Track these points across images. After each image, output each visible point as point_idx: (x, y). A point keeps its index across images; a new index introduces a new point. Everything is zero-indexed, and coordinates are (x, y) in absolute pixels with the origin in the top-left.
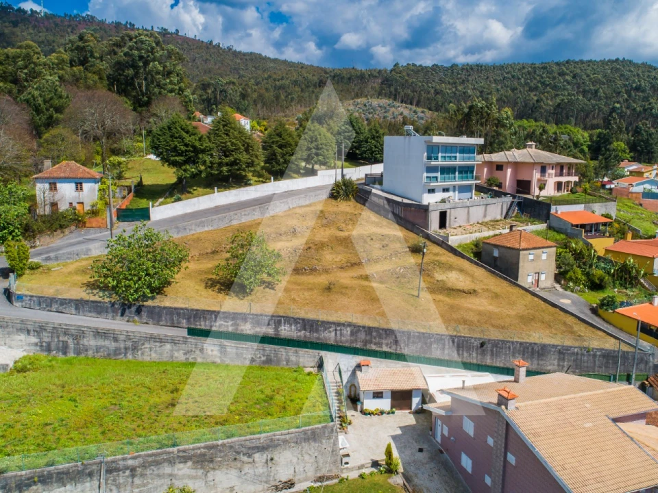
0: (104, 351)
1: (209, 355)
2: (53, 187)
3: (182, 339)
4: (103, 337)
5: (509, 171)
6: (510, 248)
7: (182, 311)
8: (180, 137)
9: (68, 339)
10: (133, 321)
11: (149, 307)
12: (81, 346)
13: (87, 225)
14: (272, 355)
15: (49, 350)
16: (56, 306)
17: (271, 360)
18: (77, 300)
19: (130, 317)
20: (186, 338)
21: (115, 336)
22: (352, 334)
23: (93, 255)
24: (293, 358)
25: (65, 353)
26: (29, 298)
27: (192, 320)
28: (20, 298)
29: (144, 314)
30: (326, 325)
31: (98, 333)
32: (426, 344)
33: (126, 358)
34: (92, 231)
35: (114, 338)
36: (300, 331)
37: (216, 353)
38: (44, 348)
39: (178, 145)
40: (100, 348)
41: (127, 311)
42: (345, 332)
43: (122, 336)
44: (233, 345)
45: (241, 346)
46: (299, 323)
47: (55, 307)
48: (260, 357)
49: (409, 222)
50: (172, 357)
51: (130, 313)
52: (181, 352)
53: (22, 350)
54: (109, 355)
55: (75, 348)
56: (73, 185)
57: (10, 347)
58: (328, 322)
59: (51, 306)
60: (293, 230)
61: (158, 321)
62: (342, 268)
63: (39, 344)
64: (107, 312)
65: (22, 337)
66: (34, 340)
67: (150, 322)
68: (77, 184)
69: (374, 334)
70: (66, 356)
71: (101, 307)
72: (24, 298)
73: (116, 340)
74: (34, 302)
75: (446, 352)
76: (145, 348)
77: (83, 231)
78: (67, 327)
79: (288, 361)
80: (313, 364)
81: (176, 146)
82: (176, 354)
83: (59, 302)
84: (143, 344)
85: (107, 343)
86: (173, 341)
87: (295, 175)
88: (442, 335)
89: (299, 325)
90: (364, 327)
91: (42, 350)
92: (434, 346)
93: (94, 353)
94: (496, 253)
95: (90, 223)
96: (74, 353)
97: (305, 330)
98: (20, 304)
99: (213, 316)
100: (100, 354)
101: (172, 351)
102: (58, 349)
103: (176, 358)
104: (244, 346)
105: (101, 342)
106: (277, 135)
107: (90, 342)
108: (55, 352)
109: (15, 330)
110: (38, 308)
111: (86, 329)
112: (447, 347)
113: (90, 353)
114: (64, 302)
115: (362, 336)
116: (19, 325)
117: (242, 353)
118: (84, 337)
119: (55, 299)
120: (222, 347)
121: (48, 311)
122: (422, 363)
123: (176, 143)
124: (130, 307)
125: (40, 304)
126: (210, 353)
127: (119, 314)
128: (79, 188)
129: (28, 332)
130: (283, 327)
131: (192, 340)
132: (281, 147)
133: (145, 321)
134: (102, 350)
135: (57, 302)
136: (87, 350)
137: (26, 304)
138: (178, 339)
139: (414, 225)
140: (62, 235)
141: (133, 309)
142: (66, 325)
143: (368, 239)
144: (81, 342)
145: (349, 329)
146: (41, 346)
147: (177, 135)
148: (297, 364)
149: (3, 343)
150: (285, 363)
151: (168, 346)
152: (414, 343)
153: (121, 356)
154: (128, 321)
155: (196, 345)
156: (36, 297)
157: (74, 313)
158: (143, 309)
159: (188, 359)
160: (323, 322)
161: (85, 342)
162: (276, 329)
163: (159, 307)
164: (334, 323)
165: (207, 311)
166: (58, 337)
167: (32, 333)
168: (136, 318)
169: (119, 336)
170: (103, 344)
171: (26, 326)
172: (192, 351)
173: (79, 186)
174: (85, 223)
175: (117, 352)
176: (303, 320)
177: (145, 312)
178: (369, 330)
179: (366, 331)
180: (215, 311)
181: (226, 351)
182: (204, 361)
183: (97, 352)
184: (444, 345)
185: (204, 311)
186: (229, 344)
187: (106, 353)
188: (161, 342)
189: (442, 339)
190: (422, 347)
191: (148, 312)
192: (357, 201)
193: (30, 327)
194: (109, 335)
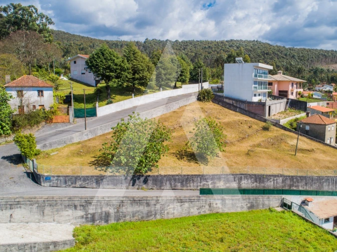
0: (139, 215)
1: (214, 208)
2: (20, 94)
3: (196, 198)
4: (138, 204)
5: (276, 85)
6: (318, 124)
7: (177, 177)
8: (111, 59)
9: (110, 209)
10: (142, 189)
11: (154, 176)
12: (121, 213)
13: (54, 121)
14: (254, 202)
15: (93, 220)
16: (80, 183)
17: (253, 205)
18: (97, 176)
19: (139, 185)
20: (200, 197)
21: (148, 201)
22: (283, 181)
23: (74, 142)
24: (267, 202)
25: (107, 221)
26: (56, 178)
27: (184, 183)
28: (48, 179)
29: (150, 182)
30: (268, 177)
31: (135, 201)
32: (321, 183)
33: (155, 218)
34: (59, 125)
35: (146, 203)
36: (253, 183)
37: (219, 205)
38: (89, 219)
39: (111, 64)
40: (136, 213)
41: (137, 181)
42: (279, 181)
43: (153, 201)
44: (230, 198)
45: (235, 198)
46: (253, 178)
47: (78, 183)
48: (247, 205)
49: (252, 113)
50: (189, 213)
51: (140, 183)
52: (195, 208)
53: (69, 223)
54: (142, 217)
55: (115, 215)
56: (36, 93)
57: (59, 222)
58: (270, 175)
59: (76, 183)
60: (194, 120)
61: (161, 187)
62: (238, 141)
63: (85, 216)
64: (121, 183)
65: (70, 212)
66: (80, 213)
67: (154, 188)
68: (39, 91)
69: (295, 180)
70: (108, 223)
71: (117, 180)
72: (52, 178)
73: (148, 205)
74: (61, 181)
75: (330, 187)
76: (169, 208)
77: (53, 125)
78: (110, 199)
79: (263, 205)
80: (277, 205)
81: (110, 66)
82: (192, 210)
83: (82, 179)
84: (169, 205)
85: (141, 208)
86: (191, 201)
87: (167, 88)
88: (328, 177)
89: (252, 179)
90: (289, 176)
91: (87, 221)
92: (325, 184)
93: (130, 218)
94: (308, 128)
95: (56, 119)
96: (115, 220)
97: (256, 182)
98: (48, 184)
99: (199, 179)
100: (136, 218)
101: (189, 208)
102: (101, 218)
103: (192, 213)
104: (237, 198)
105: (136, 208)
106: (160, 62)
107: (129, 209)
108: (98, 221)
109: (63, 207)
110: (64, 186)
111: (124, 199)
112: (330, 184)
113: (128, 218)
114: (86, 178)
115: (288, 182)
116: (67, 202)
117: (236, 203)
118: (123, 206)
119: (79, 176)
120: (223, 200)
121: (73, 187)
122: (334, 195)
123: (110, 63)
124: (139, 179)
125: (66, 182)
126: (215, 206)
127: (131, 184)
128: (41, 95)
129: (75, 207)
130: (243, 182)
131: (203, 197)
132: (164, 69)
133: (151, 187)
134: (137, 214)
135: (81, 179)
136: (125, 217)
137: (53, 183)
138: (193, 198)
139: (255, 114)
140: (37, 129)
141: (142, 179)
142: (108, 197)
143: (240, 123)
144: (121, 210)
145: (281, 178)
146: (87, 218)
147: (109, 58)
148: (269, 205)
149: (52, 220)
150: (261, 206)
151: (186, 205)
152: (315, 183)
153: (152, 217)
154: (138, 189)
155: (206, 201)
156: (62, 176)
157: (95, 187)
158: (149, 178)
159: (200, 212)
160: (267, 175)
161: (123, 209)
162: (239, 183)
163: (161, 175)
164: (273, 176)
165: (195, 175)
166: (101, 208)
167: (79, 208)
168: (144, 186)
169: (150, 201)
170: (138, 209)
171: (73, 202)
172: (203, 206)
173: (41, 93)
174: (52, 119)
175: (149, 214)
176: (255, 175)
177: (150, 181)
178: (292, 178)
179: (290, 179)
180: (200, 175)
181: (225, 203)
182: (211, 212)
183: (133, 217)
184: (329, 183)
185: (192, 175)
186: (227, 198)
187: (140, 217)
188: (182, 202)
189: (328, 179)
190: (319, 186)
191: (153, 180)
192: (213, 102)
193: (77, 203)
194: (143, 201)
